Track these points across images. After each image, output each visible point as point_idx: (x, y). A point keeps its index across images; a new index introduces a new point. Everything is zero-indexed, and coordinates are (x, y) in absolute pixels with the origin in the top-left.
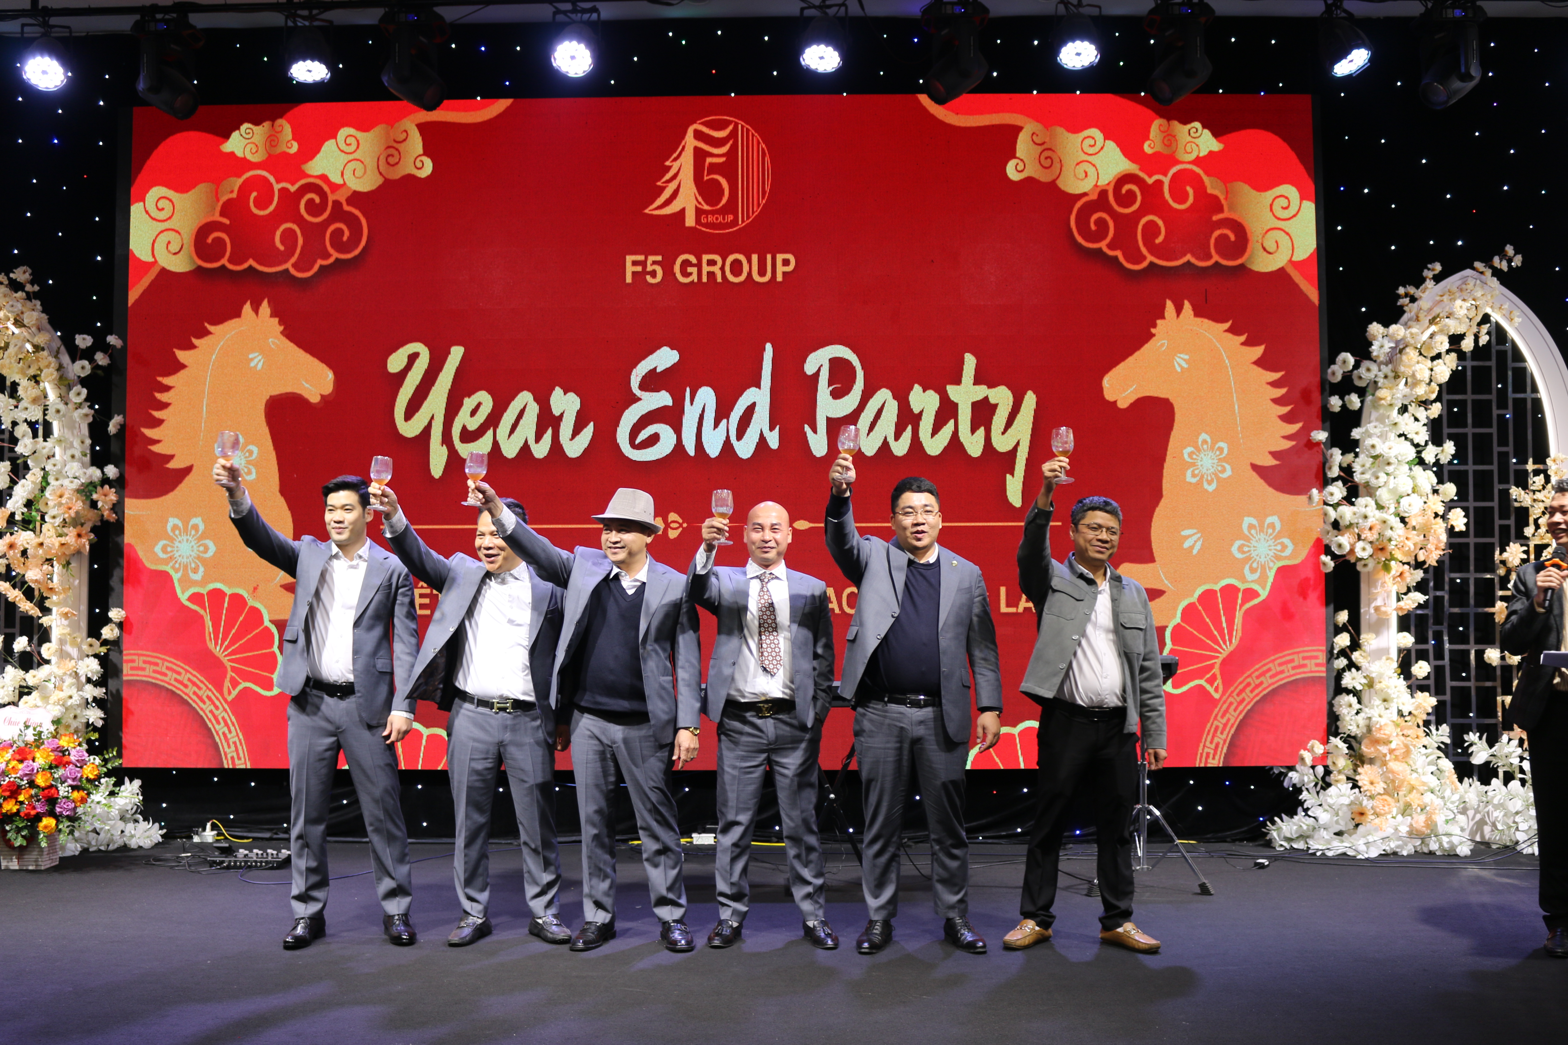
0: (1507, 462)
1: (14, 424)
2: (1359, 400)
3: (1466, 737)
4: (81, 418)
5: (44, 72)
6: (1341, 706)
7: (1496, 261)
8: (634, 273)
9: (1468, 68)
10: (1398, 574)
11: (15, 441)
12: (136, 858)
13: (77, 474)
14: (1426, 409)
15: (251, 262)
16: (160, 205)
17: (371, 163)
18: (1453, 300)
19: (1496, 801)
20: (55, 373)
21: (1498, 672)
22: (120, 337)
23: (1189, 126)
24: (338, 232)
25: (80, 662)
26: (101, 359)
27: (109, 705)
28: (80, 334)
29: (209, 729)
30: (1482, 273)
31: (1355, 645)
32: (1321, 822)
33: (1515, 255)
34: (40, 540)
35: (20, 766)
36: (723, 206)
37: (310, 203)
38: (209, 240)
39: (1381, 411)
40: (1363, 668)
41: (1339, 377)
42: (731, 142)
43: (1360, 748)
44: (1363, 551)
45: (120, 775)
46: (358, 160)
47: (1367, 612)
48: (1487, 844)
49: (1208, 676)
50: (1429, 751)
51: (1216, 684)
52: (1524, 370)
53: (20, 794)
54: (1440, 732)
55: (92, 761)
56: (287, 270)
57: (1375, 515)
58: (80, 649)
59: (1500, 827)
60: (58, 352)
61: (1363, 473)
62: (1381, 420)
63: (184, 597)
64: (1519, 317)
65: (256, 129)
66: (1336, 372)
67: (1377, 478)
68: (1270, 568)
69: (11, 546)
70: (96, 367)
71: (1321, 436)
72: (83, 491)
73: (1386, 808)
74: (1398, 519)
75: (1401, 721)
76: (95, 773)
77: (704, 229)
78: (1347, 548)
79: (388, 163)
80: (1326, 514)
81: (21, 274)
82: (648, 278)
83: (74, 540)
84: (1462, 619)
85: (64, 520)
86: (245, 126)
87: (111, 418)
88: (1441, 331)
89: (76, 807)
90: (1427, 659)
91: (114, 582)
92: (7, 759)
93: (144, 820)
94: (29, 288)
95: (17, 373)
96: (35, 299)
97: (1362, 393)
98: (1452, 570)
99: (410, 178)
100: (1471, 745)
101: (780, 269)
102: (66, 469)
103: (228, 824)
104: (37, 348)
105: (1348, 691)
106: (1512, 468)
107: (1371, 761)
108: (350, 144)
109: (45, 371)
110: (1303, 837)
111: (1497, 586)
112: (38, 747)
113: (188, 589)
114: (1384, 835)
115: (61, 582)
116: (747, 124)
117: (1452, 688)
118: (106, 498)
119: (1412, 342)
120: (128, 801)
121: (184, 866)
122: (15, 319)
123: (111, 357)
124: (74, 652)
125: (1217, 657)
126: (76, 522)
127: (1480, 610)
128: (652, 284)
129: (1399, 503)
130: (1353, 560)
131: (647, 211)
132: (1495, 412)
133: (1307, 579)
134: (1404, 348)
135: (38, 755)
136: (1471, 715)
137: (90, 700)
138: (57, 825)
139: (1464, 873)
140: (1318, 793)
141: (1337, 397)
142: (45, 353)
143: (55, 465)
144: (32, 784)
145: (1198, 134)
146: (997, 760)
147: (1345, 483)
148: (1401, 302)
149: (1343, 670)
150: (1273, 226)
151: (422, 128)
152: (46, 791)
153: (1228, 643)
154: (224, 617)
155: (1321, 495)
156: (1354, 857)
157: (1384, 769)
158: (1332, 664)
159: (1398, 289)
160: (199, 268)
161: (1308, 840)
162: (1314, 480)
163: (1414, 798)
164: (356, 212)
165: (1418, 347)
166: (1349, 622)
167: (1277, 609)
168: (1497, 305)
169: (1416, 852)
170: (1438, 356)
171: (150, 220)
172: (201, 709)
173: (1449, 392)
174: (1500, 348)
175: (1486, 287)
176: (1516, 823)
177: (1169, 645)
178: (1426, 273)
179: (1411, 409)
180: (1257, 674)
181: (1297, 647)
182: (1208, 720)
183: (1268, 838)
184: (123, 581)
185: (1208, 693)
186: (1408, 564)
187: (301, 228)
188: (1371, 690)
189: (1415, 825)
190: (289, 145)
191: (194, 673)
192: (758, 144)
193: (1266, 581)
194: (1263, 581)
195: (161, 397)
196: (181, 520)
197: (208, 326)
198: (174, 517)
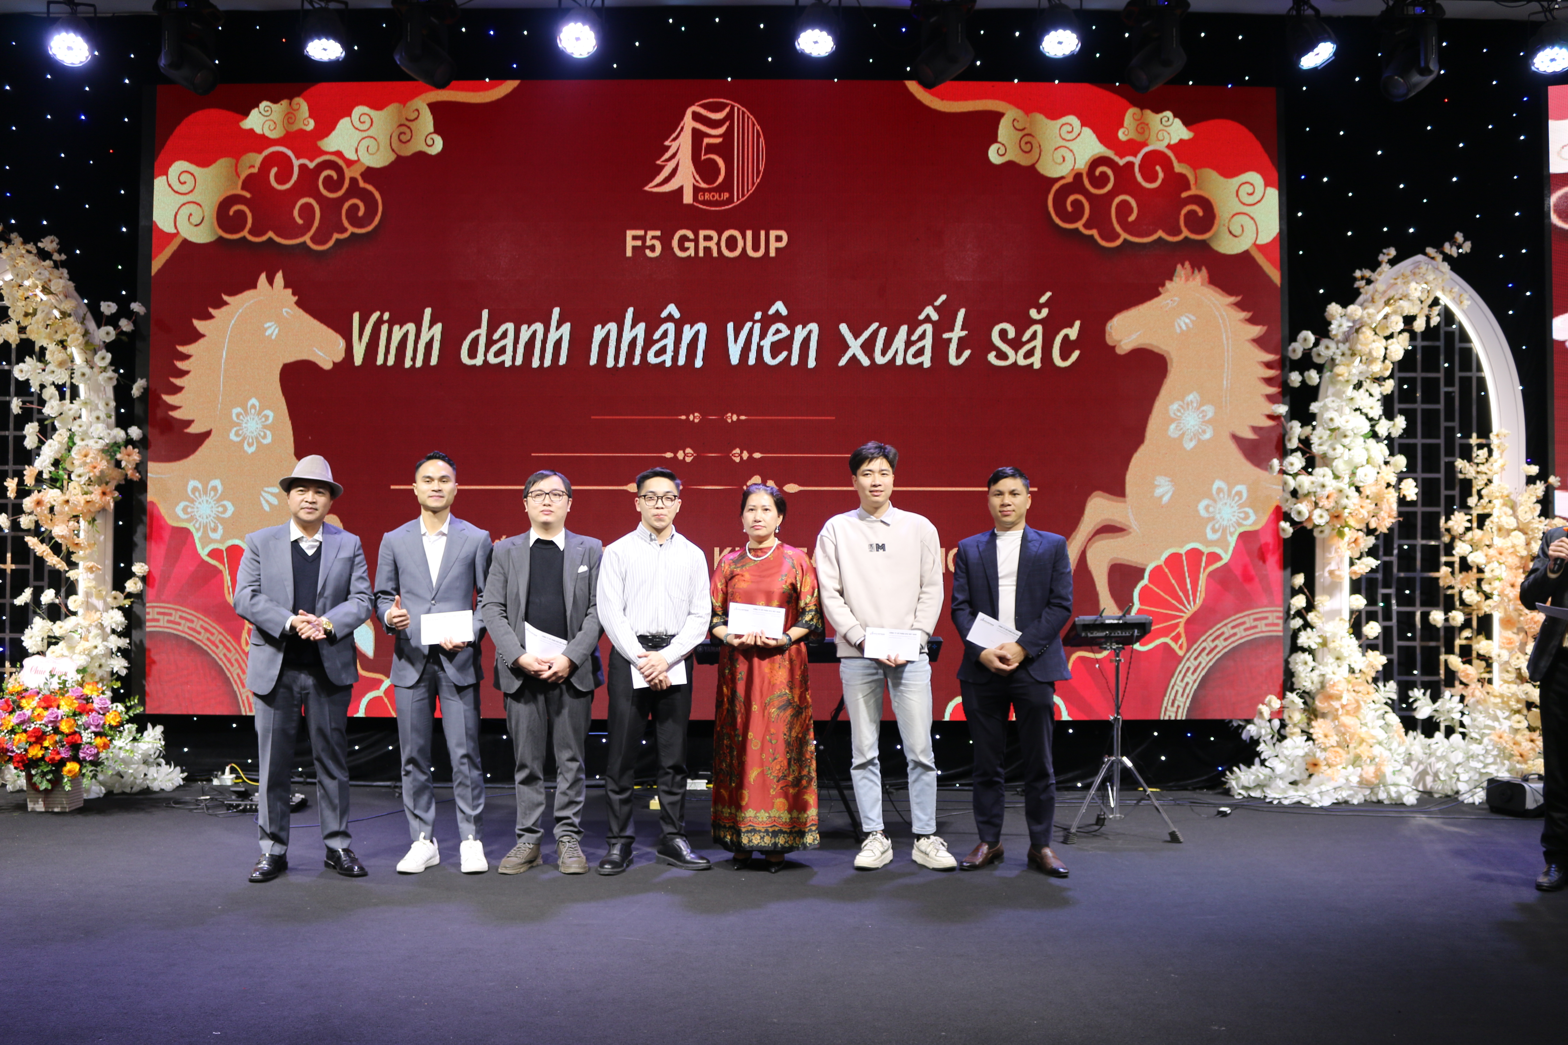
0: (1454, 436)
1: (42, 387)
2: (1318, 376)
3: (1410, 693)
4: (105, 381)
5: (70, 48)
6: (1297, 663)
7: (1447, 247)
8: (634, 248)
9: (1427, 63)
10: (1353, 540)
11: (42, 403)
12: (158, 801)
13: (102, 435)
14: (1380, 385)
15: (271, 234)
16: (182, 179)
17: (384, 141)
18: (1407, 283)
19: (1438, 754)
20: (81, 338)
21: (1442, 633)
22: (143, 304)
23: (1160, 115)
24: (355, 208)
25: (105, 614)
26: (126, 325)
27: (133, 655)
28: (105, 301)
29: (228, 679)
30: (1433, 258)
31: (1310, 606)
32: (1277, 772)
33: (1464, 242)
34: (66, 497)
35: (46, 713)
36: (720, 184)
37: (328, 180)
38: (231, 213)
39: (1338, 387)
40: (1318, 627)
41: (1298, 355)
42: (727, 124)
43: (1314, 703)
44: (1320, 518)
45: (142, 722)
46: (371, 137)
47: (1322, 575)
48: (1430, 794)
49: (1173, 634)
50: (1378, 706)
51: (1180, 642)
52: (1470, 350)
53: (45, 740)
54: (1387, 688)
55: (114, 708)
56: (305, 243)
57: (1332, 485)
58: (105, 602)
59: (1442, 777)
60: (84, 319)
61: (1320, 445)
62: (1338, 395)
63: (203, 553)
64: (1468, 300)
65: (275, 107)
66: (1297, 350)
67: (1334, 449)
68: (1232, 534)
69: (39, 503)
70: (121, 333)
71: (1282, 409)
72: (108, 451)
73: (1338, 760)
74: (1353, 488)
75: (1351, 677)
76: (118, 720)
77: (701, 206)
78: (1306, 515)
79: (400, 141)
80: (1285, 483)
81: (49, 244)
82: (648, 252)
83: (98, 498)
84: (1409, 583)
85: (90, 478)
86: (264, 104)
87: (134, 382)
88: (1395, 312)
89: (98, 753)
90: (1376, 620)
91: (138, 538)
92: (33, 706)
93: (166, 764)
94: (56, 256)
95: (45, 338)
96: (62, 267)
97: (1320, 369)
98: (1401, 537)
99: (421, 155)
100: (1415, 701)
101: (774, 245)
102: (91, 430)
103: (245, 768)
104: (64, 314)
105: (1303, 650)
106: (1458, 442)
107: (1324, 716)
108: (364, 122)
109: (71, 336)
110: (1260, 786)
111: (1442, 552)
112: (63, 695)
113: (207, 545)
114: (1336, 785)
115: (88, 538)
116: (743, 106)
117: (1399, 648)
118: (130, 458)
119: (1369, 321)
120: (150, 746)
121: (203, 809)
122: (43, 287)
123: (135, 323)
124: (100, 604)
125: (1181, 617)
126: (101, 480)
127: (1426, 575)
128: (651, 259)
129: (1353, 474)
130: (1309, 526)
131: (647, 188)
132: (1443, 389)
133: (1267, 544)
134: (1360, 328)
135: (62, 703)
136: (1415, 672)
137: (114, 650)
138: (80, 770)
139: (1413, 822)
140: (1274, 744)
141: (1297, 373)
142: (72, 319)
143: (80, 426)
144: (56, 730)
145: (1169, 123)
147: (1303, 454)
148: (1358, 284)
149: (1299, 630)
150: (1239, 211)
151: (435, 107)
152: (70, 737)
153: (1192, 603)
155: (1281, 465)
156: (1309, 805)
157: (1337, 723)
158: (1289, 624)
159: (1354, 272)
160: (220, 239)
161: (1265, 789)
162: (1274, 451)
163: (1363, 750)
164: (370, 187)
165: (1373, 326)
166: (1305, 584)
167: (1238, 572)
168: (1448, 288)
169: (1365, 800)
170: (1391, 336)
171: (173, 193)
172: (221, 659)
173: (1400, 370)
174: (1449, 329)
175: (1437, 272)
176: (1457, 774)
177: (1137, 605)
178: (1381, 257)
179: (1366, 385)
180: (1219, 632)
181: (1257, 608)
182: (1172, 676)
183: (1227, 786)
184: (147, 538)
185: (1173, 650)
186: (1361, 530)
187: (318, 202)
188: (1325, 649)
189: (1364, 776)
190: (306, 122)
191: (214, 625)
192: (753, 126)
193: (1228, 545)
194: (1224, 545)
195: (180, 365)
196: (200, 482)
197: (225, 298)
198: (194, 479)
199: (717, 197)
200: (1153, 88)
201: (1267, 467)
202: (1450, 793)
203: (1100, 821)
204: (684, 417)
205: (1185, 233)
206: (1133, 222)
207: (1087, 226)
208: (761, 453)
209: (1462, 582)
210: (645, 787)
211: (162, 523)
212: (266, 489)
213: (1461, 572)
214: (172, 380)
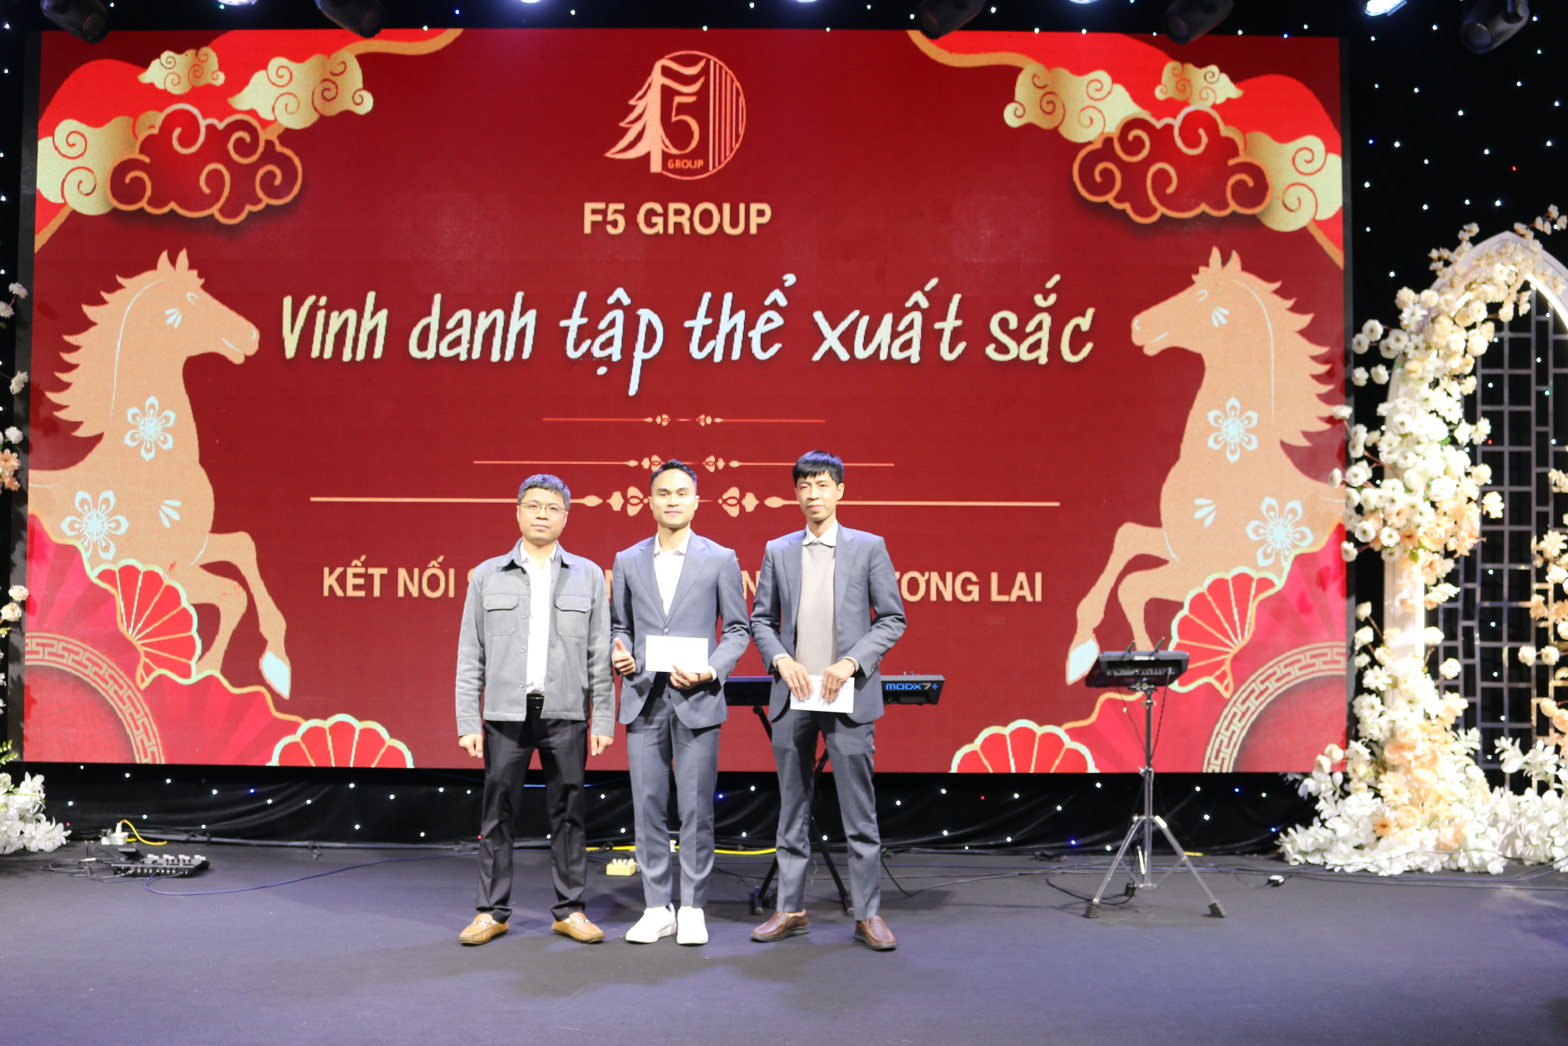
0: (1547, 443)
2: (1387, 373)
3: (1497, 742)
6: (1362, 708)
7: (1539, 223)
8: (593, 223)
9: (1515, 7)
10: (1428, 564)
12: (34, 863)
14: (1460, 384)
15: (173, 205)
16: (71, 140)
17: (305, 98)
18: (1491, 264)
19: (1530, 814)
21: (1533, 672)
22: (24, 286)
23: (1204, 70)
24: (271, 175)
26: (4, 310)
27: (9, 693)
29: (120, 721)
30: (1522, 236)
31: (1378, 641)
32: (1340, 834)
33: (1559, 216)
36: (693, 150)
37: (240, 142)
38: (127, 180)
39: (1411, 385)
40: (1387, 666)
41: (1364, 349)
42: (702, 80)
43: (1382, 753)
44: (1389, 538)
45: (17, 772)
46: (290, 94)
47: (1392, 605)
48: (1520, 860)
49: (1218, 673)
50: (1457, 757)
51: (1226, 682)
54: (1470, 736)
56: (212, 216)
57: (1403, 500)
59: (1534, 841)
61: (1390, 453)
62: (1411, 395)
63: (93, 574)
64: (1563, 284)
65: (179, 58)
66: (1362, 343)
67: (1406, 458)
68: (1286, 558)
71: (1345, 411)
73: (1411, 820)
74: (1428, 504)
75: (1428, 724)
77: (671, 175)
78: (1372, 535)
79: (324, 98)
80: (1348, 498)
82: (609, 228)
84: (1495, 614)
86: (166, 55)
87: (13, 375)
88: (1477, 298)
90: (1455, 656)
91: (16, 557)
93: (47, 820)
97: (1389, 364)
98: (1485, 560)
99: (348, 115)
100: (1502, 751)
101: (755, 220)
103: (141, 825)
105: (1370, 692)
106: (1551, 451)
107: (1394, 768)
108: (282, 76)
110: (1320, 850)
111: (1533, 577)
113: (97, 565)
114: (1409, 850)
116: (720, 59)
117: (1483, 689)
118: (7, 464)
119: (1446, 309)
120: (28, 799)
121: (86, 872)
123: (14, 307)
125: (1227, 653)
127: (1514, 604)
128: (613, 236)
129: (1428, 486)
130: (1377, 548)
131: (609, 154)
132: (1534, 388)
133: (1327, 569)
134: (1436, 317)
136: (1502, 718)
139: (1498, 894)
140: (1336, 802)
141: (1362, 369)
145: (1215, 79)
146: (986, 762)
147: (1370, 463)
148: (1433, 266)
149: (1365, 668)
150: (1295, 181)
151: (363, 60)
153: (1240, 637)
154: (137, 597)
155: (1344, 476)
156: (1376, 873)
157: (1409, 777)
158: (1353, 661)
159: (1430, 251)
160: (115, 211)
161: (1325, 854)
162: (1336, 460)
163: (1441, 809)
164: (288, 152)
165: (1452, 315)
166: (1372, 615)
167: (1293, 601)
168: (1539, 271)
169: (1443, 868)
170: (1474, 326)
171: (60, 156)
172: (112, 698)
173: (1484, 366)
174: (1542, 318)
175: (1527, 251)
176: (1552, 838)
177: (1175, 639)
178: (1462, 235)
179: (1444, 383)
180: (1271, 671)
181: (1316, 642)
182: (1217, 721)
183: (1281, 850)
184: (26, 556)
185: (1217, 692)
186: (1438, 552)
187: (228, 169)
188: (1396, 690)
189: (1442, 839)
190: (215, 76)
191: (105, 658)
192: (732, 83)
193: (1282, 570)
194: (1278, 570)
195: (67, 357)
196: (90, 493)
197: (120, 280)
198: (83, 489)
199: (689, 164)
200: (1195, 38)
201: (1329, 480)
202: (1543, 860)
203: (1130, 891)
204: (650, 420)
205: (1233, 207)
206: (1172, 194)
207: (1118, 199)
208: (739, 461)
209: (1557, 613)
210: (603, 849)
211: (46, 540)
212: (167, 502)
213: (1555, 601)
214: (58, 374)
